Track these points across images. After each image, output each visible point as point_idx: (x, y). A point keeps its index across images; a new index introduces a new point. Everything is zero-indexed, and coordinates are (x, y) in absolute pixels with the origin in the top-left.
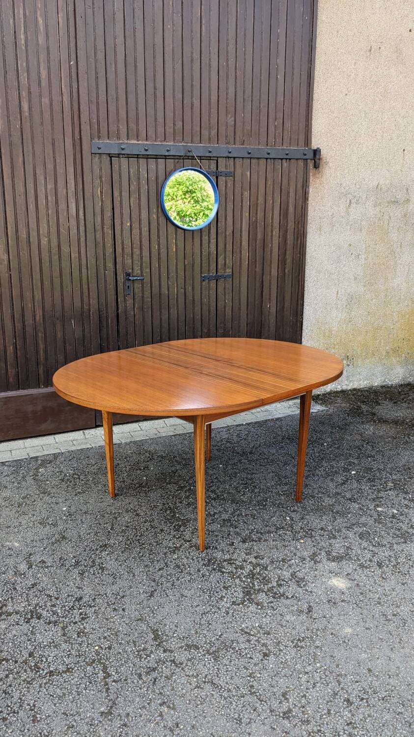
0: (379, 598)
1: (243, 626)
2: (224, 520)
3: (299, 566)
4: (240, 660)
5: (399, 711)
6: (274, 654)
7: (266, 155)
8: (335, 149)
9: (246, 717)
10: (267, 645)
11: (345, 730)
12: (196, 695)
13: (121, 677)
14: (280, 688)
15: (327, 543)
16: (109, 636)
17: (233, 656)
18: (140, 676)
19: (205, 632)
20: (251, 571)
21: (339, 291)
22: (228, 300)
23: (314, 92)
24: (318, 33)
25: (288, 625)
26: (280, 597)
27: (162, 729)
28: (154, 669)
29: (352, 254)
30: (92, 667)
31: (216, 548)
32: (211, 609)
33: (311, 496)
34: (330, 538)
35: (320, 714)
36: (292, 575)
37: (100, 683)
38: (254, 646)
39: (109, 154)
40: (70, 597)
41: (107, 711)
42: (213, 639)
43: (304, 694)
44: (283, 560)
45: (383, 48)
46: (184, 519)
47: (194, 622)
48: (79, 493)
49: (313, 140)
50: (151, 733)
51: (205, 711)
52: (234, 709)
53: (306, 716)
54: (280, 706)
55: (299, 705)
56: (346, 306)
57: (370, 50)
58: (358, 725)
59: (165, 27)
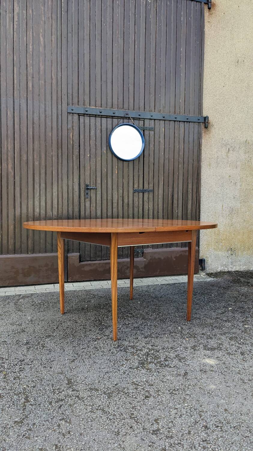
0: (239, 371)
1: (134, 380)
2: (135, 327)
3: (183, 351)
4: (127, 399)
5: (247, 435)
6: (154, 397)
7: (174, 118)
8: (218, 118)
9: (123, 431)
10: (150, 392)
11: (200, 444)
12: (89, 416)
13: (37, 403)
14: (153, 416)
15: (205, 341)
16: (36, 381)
17: (123, 396)
18: (51, 403)
19: (105, 382)
20: (147, 352)
21: (224, 205)
22: (151, 206)
23: (204, 84)
24: (205, 52)
25: (167, 382)
26: (165, 366)
27: (57, 434)
28: (62, 400)
29: (231, 182)
30: (18, 396)
31: (125, 340)
32: (113, 370)
33: (198, 318)
34: (207, 339)
35: (181, 433)
36: (176, 356)
37: (20, 405)
38: (139, 391)
39: (78, 114)
40: (16, 359)
41: (19, 421)
42: (110, 386)
43: (172, 421)
44: (172, 348)
45: (245, 61)
46: (107, 326)
47: (99, 376)
48: (41, 311)
49: (204, 112)
50: (48, 435)
51: (93, 426)
52: (116, 426)
53: (171, 434)
54: (152, 427)
55: (167, 427)
56: (229, 215)
57: (238, 62)
58: (211, 442)
59: (114, 45)
